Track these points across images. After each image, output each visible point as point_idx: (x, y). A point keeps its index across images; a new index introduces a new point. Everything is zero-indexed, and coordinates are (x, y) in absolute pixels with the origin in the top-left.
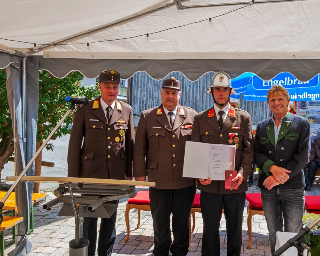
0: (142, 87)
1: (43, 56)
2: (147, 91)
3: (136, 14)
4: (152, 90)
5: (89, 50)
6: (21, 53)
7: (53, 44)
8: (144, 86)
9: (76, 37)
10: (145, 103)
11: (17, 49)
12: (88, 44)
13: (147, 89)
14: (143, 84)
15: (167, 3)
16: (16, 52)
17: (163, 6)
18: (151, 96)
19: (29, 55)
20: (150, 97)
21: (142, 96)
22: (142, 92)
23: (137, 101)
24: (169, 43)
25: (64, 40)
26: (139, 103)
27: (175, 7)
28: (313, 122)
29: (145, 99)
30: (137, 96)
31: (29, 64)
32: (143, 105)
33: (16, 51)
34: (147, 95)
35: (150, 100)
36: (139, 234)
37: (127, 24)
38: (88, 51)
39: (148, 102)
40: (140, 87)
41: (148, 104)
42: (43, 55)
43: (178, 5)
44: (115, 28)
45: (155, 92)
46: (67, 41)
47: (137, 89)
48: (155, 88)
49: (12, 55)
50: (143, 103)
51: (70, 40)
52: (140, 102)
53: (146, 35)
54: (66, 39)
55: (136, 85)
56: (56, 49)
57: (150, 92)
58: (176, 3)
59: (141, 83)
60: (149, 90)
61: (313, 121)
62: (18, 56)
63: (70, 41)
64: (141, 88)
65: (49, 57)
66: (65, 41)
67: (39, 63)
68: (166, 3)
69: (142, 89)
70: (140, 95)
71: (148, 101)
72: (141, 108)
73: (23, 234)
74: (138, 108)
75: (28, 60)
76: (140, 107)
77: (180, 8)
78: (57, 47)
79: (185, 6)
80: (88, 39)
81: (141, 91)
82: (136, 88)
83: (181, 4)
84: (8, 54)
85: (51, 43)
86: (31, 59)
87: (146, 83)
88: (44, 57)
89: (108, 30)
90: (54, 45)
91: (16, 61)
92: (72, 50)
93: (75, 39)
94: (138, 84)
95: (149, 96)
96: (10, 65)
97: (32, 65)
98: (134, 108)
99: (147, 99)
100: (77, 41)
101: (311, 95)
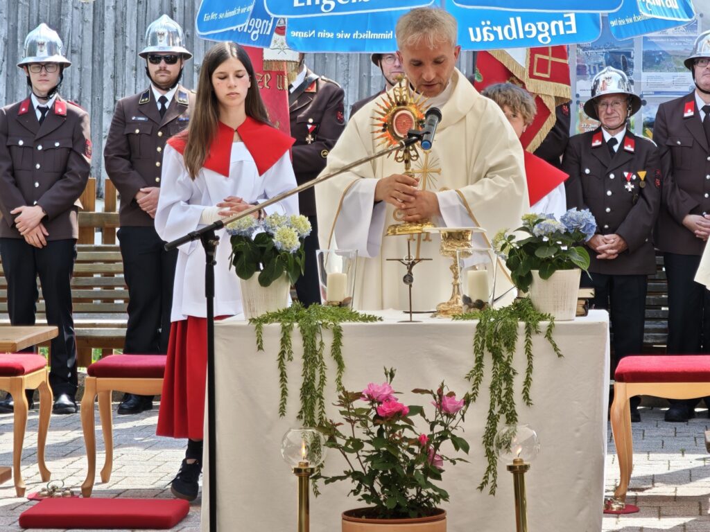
101: (536, 26)
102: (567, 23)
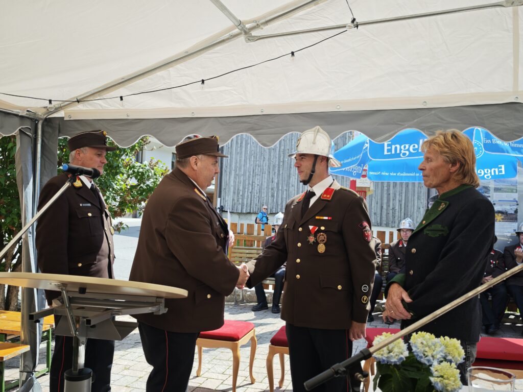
0: (238, 169)
1: (63, 118)
2: (244, 175)
3: (187, 52)
4: (251, 173)
5: (123, 106)
6: (35, 114)
7: (76, 100)
8: (240, 168)
9: (107, 90)
10: (241, 193)
11: (29, 108)
12: (121, 98)
13: (245, 172)
14: (238, 165)
15: (231, 33)
16: (28, 113)
17: (225, 38)
18: (251, 182)
19: (45, 117)
20: (249, 184)
21: (237, 183)
22: (237, 177)
23: (229, 191)
24: (233, 92)
25: (91, 93)
26: (232, 194)
27: (242, 38)
28: (502, 219)
29: (241, 188)
30: (229, 183)
31: (46, 129)
32: (238, 196)
33: (28, 111)
34: (244, 181)
35: (248, 189)
36: (197, 385)
37: (175, 67)
38: (121, 108)
39: (246, 193)
40: (234, 169)
41: (246, 195)
42: (63, 116)
43: (247, 36)
44: (160, 73)
45: (257, 176)
46: (95, 95)
47: (230, 173)
48: (257, 170)
49: (22, 117)
50: (238, 193)
51: (98, 94)
52: (234, 193)
53: (201, 82)
54: (93, 92)
55: (228, 167)
56: (80, 107)
57: (249, 177)
58: (243, 33)
59: (236, 163)
60: (248, 174)
61: (503, 217)
62: (31, 119)
63: (99, 96)
64: (236, 171)
65: (71, 119)
66: (92, 96)
67: (59, 128)
68: (228, 34)
69: (237, 173)
70: (235, 182)
71: (246, 190)
72: (236, 201)
73: (29, 370)
74: (231, 201)
75: (45, 123)
76: (233, 200)
77: (249, 40)
78: (82, 104)
79: (257, 37)
80: (121, 91)
81: (236, 175)
82: (228, 170)
83: (251, 34)
84: (16, 115)
85: (74, 98)
86: (48, 122)
87: (243, 163)
88: (65, 119)
89: (149, 77)
90: (78, 101)
91: (28, 125)
92: (101, 108)
93: (105, 92)
94: (230, 166)
95: (247, 183)
96: (20, 130)
97: (50, 130)
98: (225, 202)
99: (244, 188)
100: (108, 95)
101: (484, 171)
102: (500, 170)
